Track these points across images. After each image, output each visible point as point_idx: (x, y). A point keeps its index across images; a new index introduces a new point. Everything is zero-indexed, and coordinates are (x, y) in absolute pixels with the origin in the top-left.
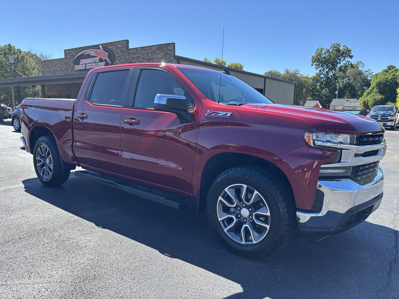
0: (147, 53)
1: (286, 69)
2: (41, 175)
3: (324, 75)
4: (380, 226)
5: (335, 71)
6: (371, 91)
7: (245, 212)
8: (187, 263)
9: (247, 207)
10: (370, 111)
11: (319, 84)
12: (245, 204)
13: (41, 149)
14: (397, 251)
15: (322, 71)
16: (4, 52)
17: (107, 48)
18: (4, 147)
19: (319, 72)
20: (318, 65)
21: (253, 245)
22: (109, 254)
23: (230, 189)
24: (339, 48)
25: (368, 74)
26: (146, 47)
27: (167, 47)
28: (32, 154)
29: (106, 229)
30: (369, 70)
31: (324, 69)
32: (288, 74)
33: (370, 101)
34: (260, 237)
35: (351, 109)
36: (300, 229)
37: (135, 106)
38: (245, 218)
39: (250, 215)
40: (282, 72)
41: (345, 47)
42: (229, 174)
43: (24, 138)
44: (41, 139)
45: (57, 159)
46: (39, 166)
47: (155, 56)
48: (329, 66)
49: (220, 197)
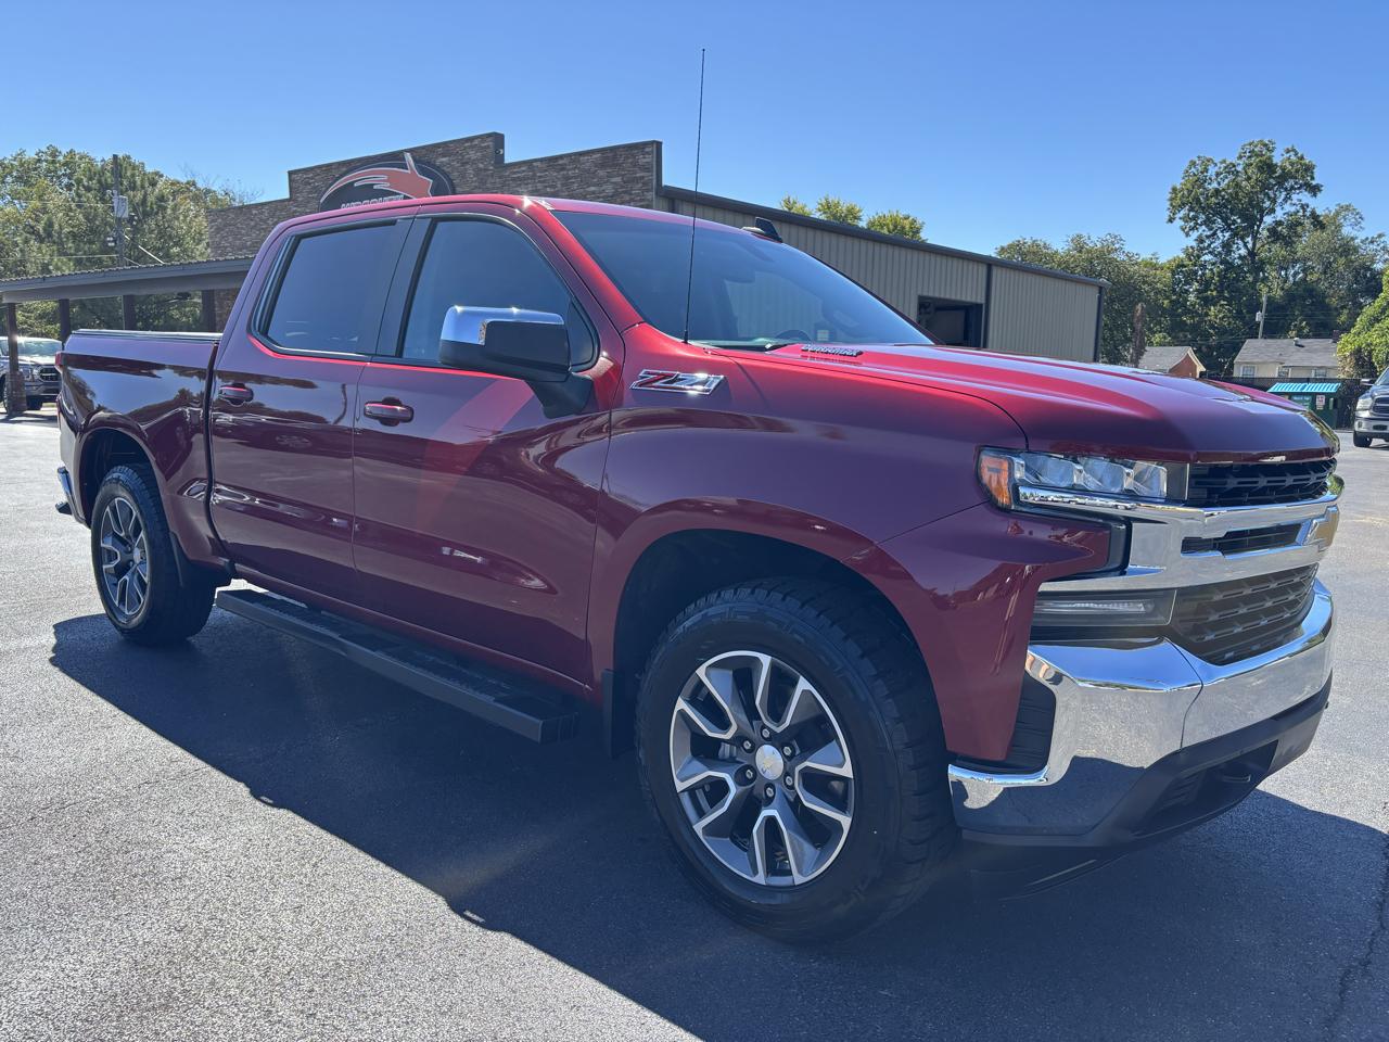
0: (567, 178)
1: (1073, 233)
2: (117, 603)
3: (1216, 256)
4: (1334, 818)
5: (1255, 238)
6: (1383, 312)
7: (769, 761)
8: (536, 954)
9: (778, 741)
10: (1372, 382)
11: (1196, 285)
12: (769, 729)
13: (114, 510)
14: (1382, 925)
15: (1208, 242)
16: (99, 182)
17: (429, 163)
18: (44, 504)
19: (1194, 244)
20: (1194, 218)
21: (793, 888)
22: (256, 911)
23: (714, 672)
24: (1270, 158)
25: (1376, 250)
26: (561, 157)
27: (634, 156)
28: (90, 527)
29: (282, 811)
30: (1380, 236)
31: (1215, 234)
32: (1080, 252)
33: (1377, 349)
34: (820, 861)
35: (1313, 376)
36: (966, 834)
37: (405, 356)
38: (770, 785)
39: (787, 773)
40: (1059, 244)
41: (1292, 153)
42: (711, 611)
43: (66, 472)
44: (115, 475)
45: (161, 549)
46: (109, 570)
47: (592, 189)
48: (1234, 222)
49: (680, 699)
